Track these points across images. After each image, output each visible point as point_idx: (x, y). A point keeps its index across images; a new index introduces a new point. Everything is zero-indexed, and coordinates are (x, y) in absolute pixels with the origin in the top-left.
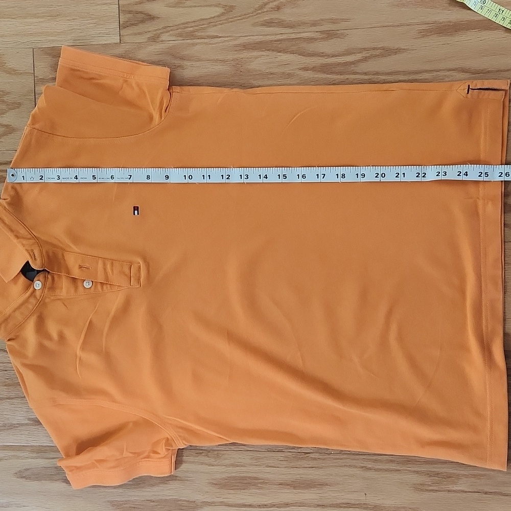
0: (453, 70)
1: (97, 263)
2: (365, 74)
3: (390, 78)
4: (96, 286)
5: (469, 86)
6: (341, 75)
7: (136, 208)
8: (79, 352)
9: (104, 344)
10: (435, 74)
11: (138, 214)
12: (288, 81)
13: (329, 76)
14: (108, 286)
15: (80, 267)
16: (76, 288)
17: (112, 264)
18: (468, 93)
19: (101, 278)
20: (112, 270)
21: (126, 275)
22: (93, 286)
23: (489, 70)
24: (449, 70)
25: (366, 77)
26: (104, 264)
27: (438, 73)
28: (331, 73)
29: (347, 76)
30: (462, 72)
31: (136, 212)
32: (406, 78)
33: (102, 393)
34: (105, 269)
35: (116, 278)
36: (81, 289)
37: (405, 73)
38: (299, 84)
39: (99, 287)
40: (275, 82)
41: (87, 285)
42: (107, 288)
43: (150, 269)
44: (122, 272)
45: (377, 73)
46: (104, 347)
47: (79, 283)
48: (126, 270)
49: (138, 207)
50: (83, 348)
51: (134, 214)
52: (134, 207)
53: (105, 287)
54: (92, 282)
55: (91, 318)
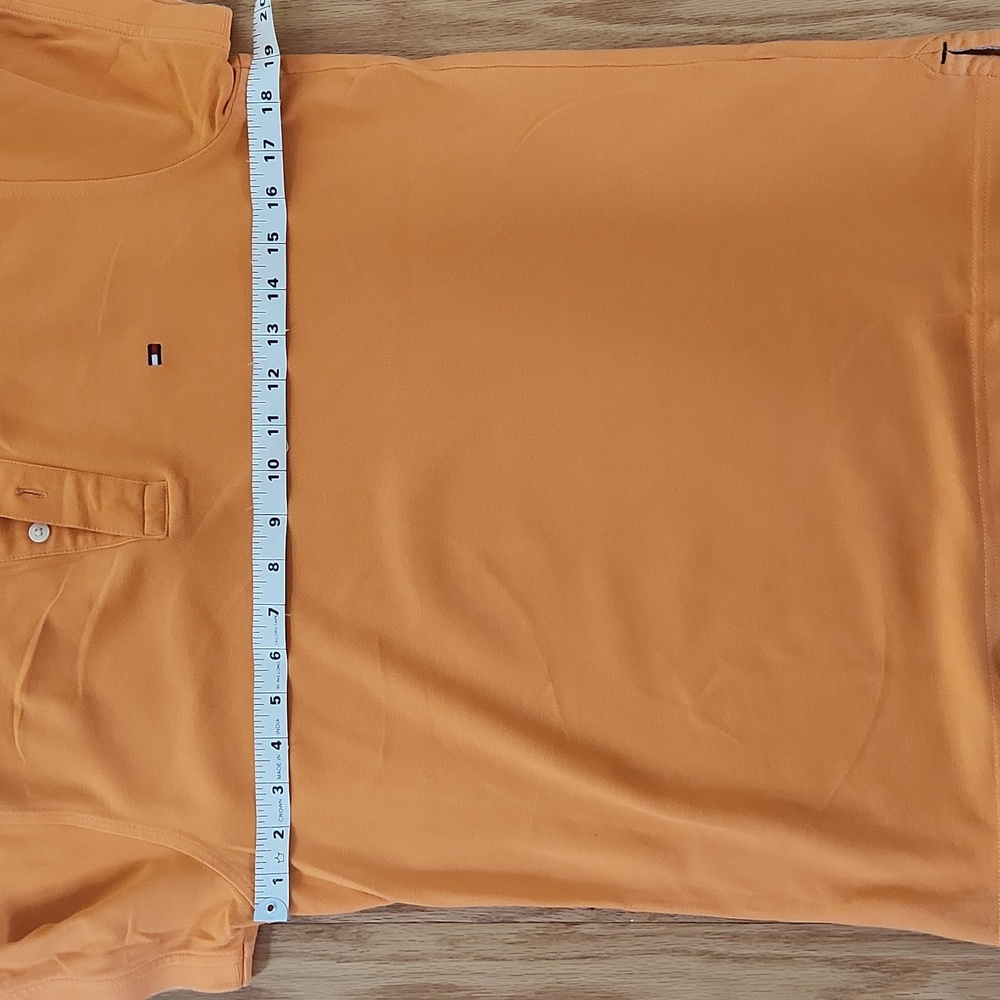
0: (906, 10)
1: (62, 483)
2: (700, 21)
3: (759, 30)
4: (59, 539)
5: (945, 44)
6: (642, 24)
7: (155, 349)
8: (19, 699)
9: (80, 678)
10: (863, 19)
11: (160, 362)
12: (514, 40)
13: (614, 28)
14: (90, 537)
15: (20, 492)
16: (10, 544)
17: (98, 485)
18: (943, 62)
19: (70, 519)
20: (98, 499)
21: (132, 509)
22: (52, 536)
23: (989, 9)
24: (898, 10)
25: (702, 29)
26: (79, 485)
27: (870, 18)
28: (620, 20)
29: (656, 28)
30: (928, 15)
31: (155, 358)
32: (796, 30)
33: (79, 795)
34: (80, 497)
35: (108, 520)
36: (21, 545)
37: (793, 18)
38: (542, 47)
39: (67, 539)
40: (485, 43)
41: (37, 535)
42: (86, 541)
43: (192, 495)
44: (122, 502)
45: (728, 20)
46: (80, 684)
47: (18, 532)
48: (134, 499)
49: (159, 346)
50: (29, 687)
51: (150, 363)
52: (150, 347)
53: (81, 539)
54: (49, 526)
55: (48, 615)
